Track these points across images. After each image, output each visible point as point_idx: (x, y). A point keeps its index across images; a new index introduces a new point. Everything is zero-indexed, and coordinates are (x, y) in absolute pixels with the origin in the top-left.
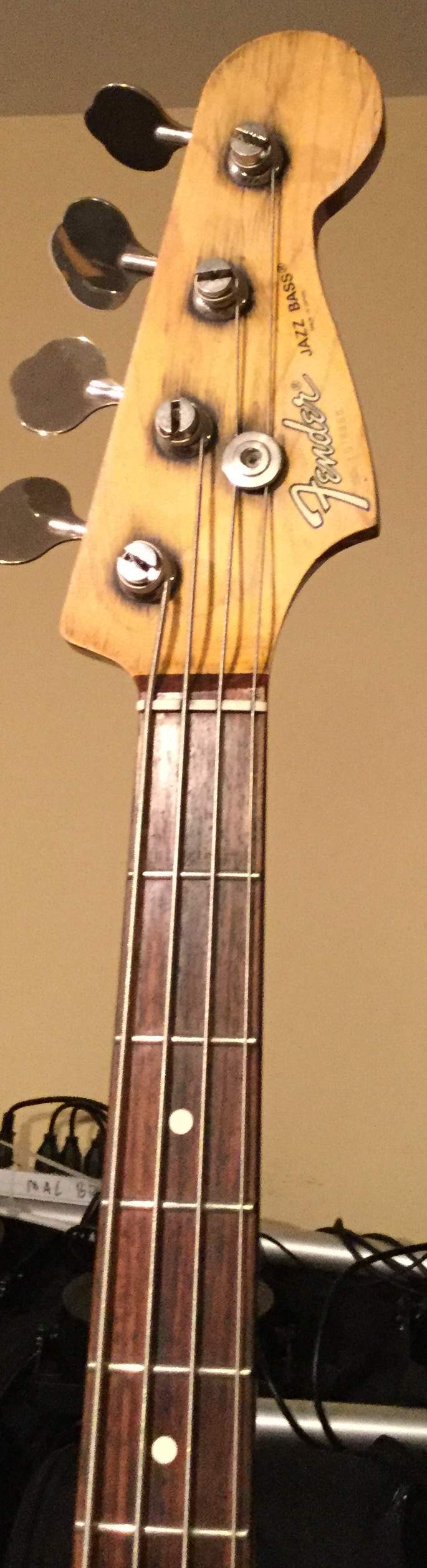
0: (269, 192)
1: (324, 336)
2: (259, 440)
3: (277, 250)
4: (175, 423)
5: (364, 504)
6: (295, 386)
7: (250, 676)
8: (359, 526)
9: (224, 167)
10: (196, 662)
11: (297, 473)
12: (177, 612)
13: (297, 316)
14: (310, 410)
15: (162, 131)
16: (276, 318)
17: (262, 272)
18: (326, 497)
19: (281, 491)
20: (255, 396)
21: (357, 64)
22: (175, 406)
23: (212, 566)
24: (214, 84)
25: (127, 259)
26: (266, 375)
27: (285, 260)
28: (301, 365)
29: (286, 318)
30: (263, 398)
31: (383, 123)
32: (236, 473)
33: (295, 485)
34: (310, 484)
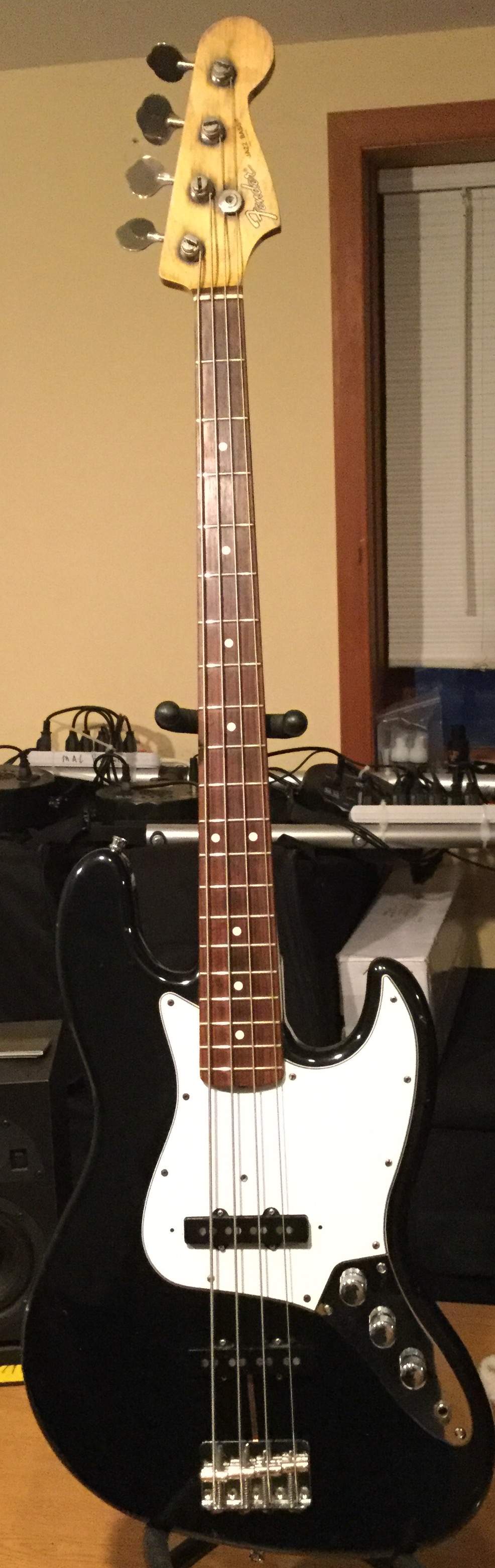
0: (229, 87)
1: (255, 148)
2: (233, 193)
3: (234, 112)
4: (200, 187)
5: (275, 218)
6: (245, 170)
7: (236, 286)
8: (272, 226)
9: (209, 78)
10: (215, 283)
11: (249, 206)
12: (205, 264)
13: (244, 141)
14: (252, 180)
15: (180, 63)
16: (235, 142)
17: (229, 123)
18: (260, 215)
19: (242, 214)
20: (229, 176)
21: (263, 32)
22: (199, 179)
23: (217, 246)
24: (203, 41)
25: (169, 121)
26: (233, 165)
27: (238, 116)
28: (246, 162)
29: (239, 141)
30: (232, 176)
31: (274, 56)
32: (225, 207)
33: (248, 211)
34: (253, 210)
